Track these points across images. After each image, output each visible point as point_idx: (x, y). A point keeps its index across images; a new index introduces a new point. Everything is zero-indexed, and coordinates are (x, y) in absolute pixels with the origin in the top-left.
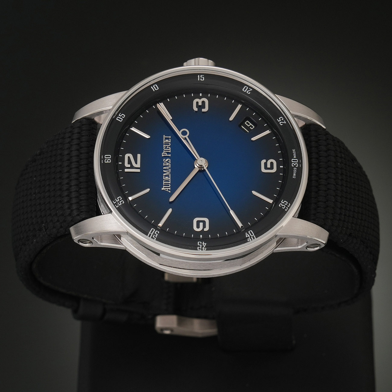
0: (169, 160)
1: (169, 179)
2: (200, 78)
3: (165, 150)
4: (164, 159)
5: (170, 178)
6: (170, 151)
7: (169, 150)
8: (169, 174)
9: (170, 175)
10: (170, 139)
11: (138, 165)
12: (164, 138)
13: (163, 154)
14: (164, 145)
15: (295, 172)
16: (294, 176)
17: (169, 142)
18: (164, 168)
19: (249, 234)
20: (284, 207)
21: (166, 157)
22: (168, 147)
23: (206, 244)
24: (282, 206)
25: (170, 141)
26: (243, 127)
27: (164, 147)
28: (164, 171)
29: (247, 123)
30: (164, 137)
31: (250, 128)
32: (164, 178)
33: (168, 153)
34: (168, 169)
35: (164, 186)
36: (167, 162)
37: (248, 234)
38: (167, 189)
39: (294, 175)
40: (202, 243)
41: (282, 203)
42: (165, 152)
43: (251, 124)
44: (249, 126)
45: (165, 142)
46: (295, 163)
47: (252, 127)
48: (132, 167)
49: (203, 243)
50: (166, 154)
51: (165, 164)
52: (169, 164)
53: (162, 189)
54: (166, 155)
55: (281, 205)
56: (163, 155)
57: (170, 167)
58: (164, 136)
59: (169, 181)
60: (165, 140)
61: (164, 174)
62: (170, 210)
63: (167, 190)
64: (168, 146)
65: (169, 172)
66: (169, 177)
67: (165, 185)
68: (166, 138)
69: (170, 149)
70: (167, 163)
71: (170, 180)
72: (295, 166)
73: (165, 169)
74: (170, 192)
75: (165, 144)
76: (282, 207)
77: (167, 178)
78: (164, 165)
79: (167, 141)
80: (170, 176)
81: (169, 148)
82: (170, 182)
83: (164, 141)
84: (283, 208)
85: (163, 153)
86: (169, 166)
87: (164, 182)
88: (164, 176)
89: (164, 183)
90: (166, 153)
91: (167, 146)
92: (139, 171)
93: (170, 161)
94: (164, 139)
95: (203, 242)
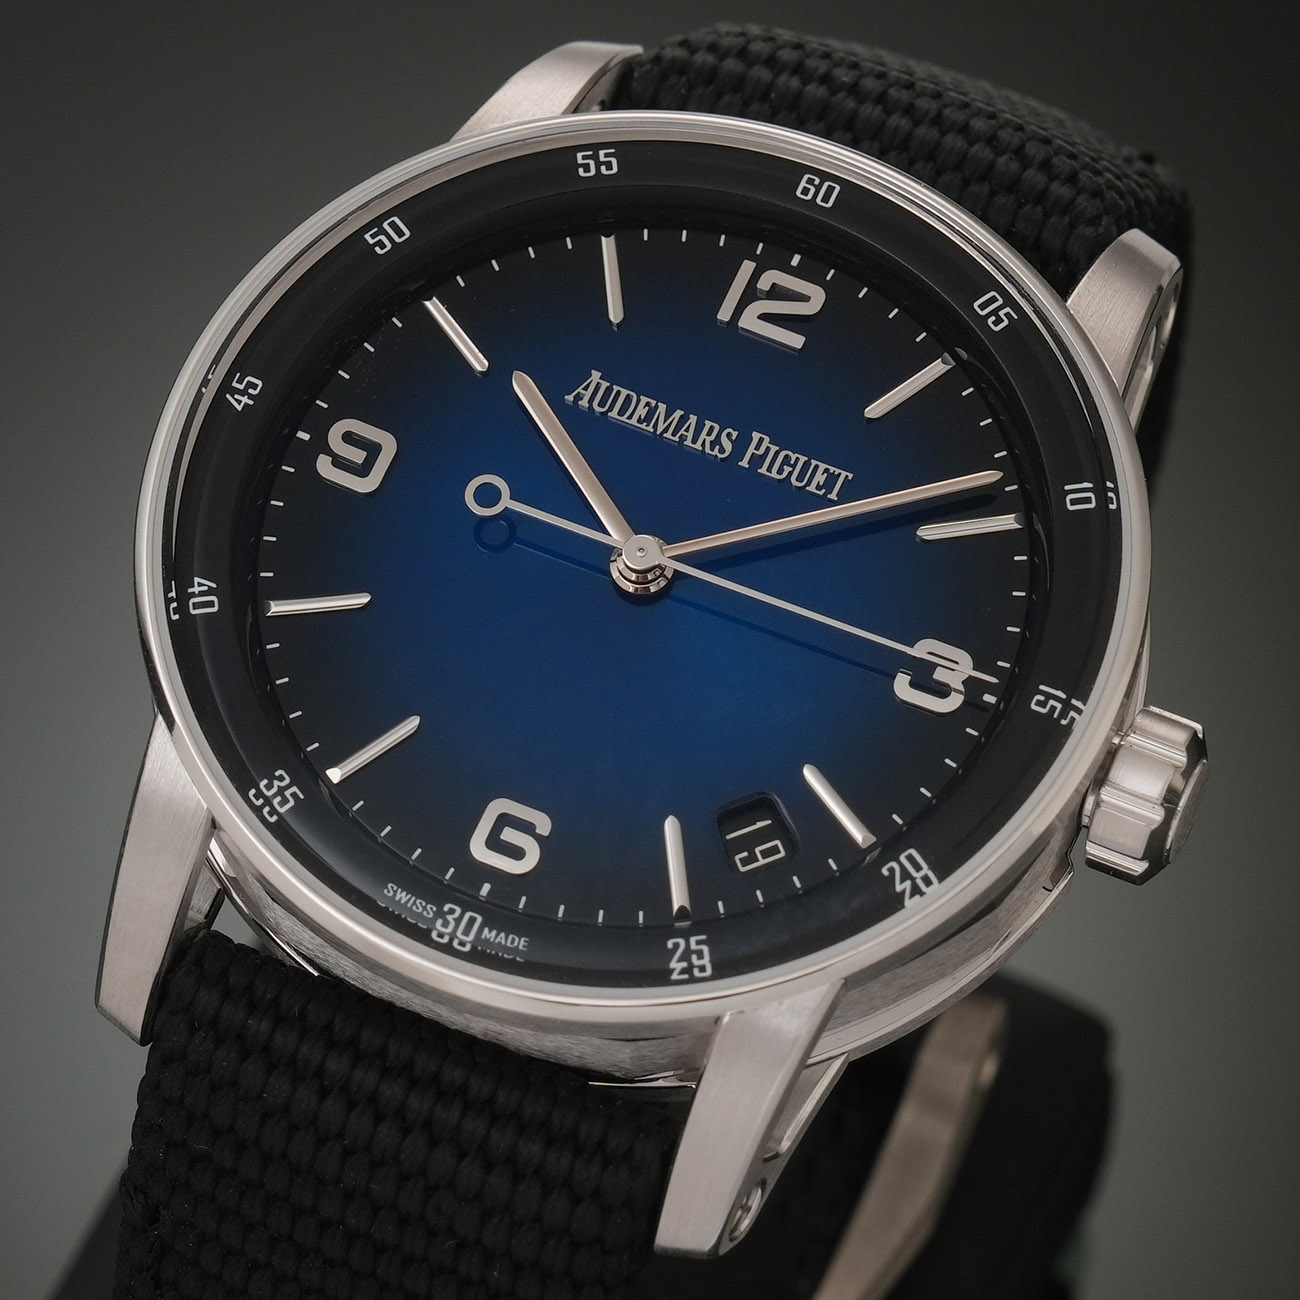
0: (722, 450)
1: (630, 417)
2: (1049, 696)
3: (777, 453)
4: (735, 434)
5: (634, 421)
6: (763, 470)
7: (769, 469)
8: (655, 426)
9: (651, 429)
10: (821, 493)
11: (750, 321)
12: (838, 471)
13: (761, 440)
14: (803, 459)
15: (414, 903)
16: (395, 892)
17: (809, 483)
18: (693, 419)
19: (202, 594)
20: (269, 787)
21: (740, 446)
22: (787, 469)
23: (239, 408)
24: (276, 783)
25: (812, 488)
26: (760, 824)
27: (794, 457)
28: (678, 413)
29: (774, 850)
30: (844, 474)
31: (745, 854)
32: (644, 400)
33: (757, 461)
34: (682, 432)
35: (605, 385)
36: (716, 442)
37: (206, 588)
38: (588, 394)
39: (402, 896)
40: (251, 397)
41: (288, 787)
42: (768, 449)
43: (762, 862)
44: (757, 850)
45: (817, 467)
46: (458, 921)
47: (745, 862)
48: (750, 295)
49: (245, 400)
50: (757, 448)
51: (712, 429)
52: (703, 444)
53: (596, 375)
54: (751, 450)
55: (281, 778)
56: (756, 436)
57: (688, 442)
58: (850, 476)
59: (621, 413)
60: (826, 470)
61: (662, 407)
62: (478, 362)
63: (580, 390)
64: (790, 473)
65: (666, 430)
66: (639, 421)
67: (609, 390)
68: (832, 479)
69: (774, 474)
70: (710, 439)
71: (624, 419)
72: (440, 914)
73: (683, 420)
74: (570, 398)
75: (807, 465)
76: (272, 778)
77: (642, 411)
78: (708, 424)
79: (820, 478)
80: (643, 426)
81: (780, 471)
82: (614, 414)
83: (823, 466)
84: (265, 782)
85: (767, 439)
86: (694, 441)
87: (624, 392)
88: (653, 403)
89: (618, 393)
90: (761, 451)
91: (794, 466)
92: (724, 314)
93: (716, 452)
94: (832, 469)
95: (251, 402)
